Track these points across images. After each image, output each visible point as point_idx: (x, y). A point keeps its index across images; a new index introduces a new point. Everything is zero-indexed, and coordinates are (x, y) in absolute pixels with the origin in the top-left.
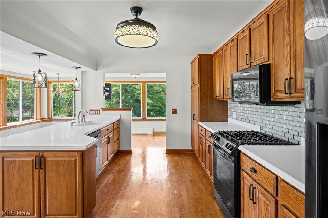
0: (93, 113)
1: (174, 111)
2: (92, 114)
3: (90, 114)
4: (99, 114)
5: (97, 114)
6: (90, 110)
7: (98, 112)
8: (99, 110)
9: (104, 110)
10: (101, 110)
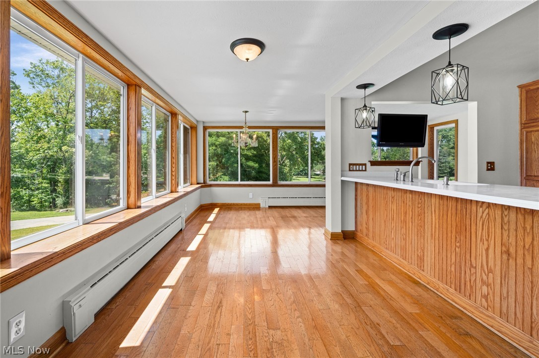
0: (355, 169)
1: (491, 166)
2: (353, 171)
3: (350, 170)
4: (365, 170)
5: (362, 170)
6: (350, 165)
7: (364, 167)
8: (365, 165)
9: (374, 163)
10: (368, 164)
